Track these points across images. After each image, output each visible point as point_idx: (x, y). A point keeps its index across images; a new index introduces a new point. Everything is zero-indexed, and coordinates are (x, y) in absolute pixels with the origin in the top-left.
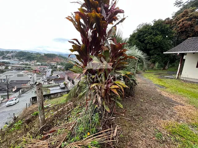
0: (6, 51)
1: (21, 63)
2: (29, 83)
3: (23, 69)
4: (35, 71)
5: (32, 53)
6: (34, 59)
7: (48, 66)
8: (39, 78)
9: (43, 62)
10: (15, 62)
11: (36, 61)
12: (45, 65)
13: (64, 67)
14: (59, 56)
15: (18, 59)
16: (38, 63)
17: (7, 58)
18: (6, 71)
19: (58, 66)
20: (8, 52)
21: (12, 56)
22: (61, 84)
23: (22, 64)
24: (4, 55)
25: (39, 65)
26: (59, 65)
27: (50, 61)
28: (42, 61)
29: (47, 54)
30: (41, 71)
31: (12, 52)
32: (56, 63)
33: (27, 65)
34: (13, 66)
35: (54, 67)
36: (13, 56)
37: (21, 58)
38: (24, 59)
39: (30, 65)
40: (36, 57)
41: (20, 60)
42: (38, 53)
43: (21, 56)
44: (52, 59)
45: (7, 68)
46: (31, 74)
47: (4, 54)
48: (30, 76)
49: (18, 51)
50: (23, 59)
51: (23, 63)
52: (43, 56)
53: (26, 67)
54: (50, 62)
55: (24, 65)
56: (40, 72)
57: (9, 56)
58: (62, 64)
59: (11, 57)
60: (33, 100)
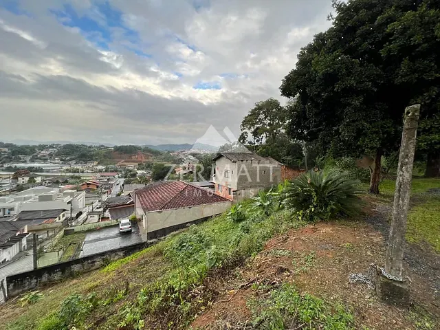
0: (40, 146)
1: (65, 168)
2: (63, 216)
3: (66, 182)
4: (88, 184)
5: (90, 147)
6: (92, 159)
7: (121, 171)
8: (91, 201)
9: (111, 164)
10: (54, 167)
11: (97, 163)
12: (113, 171)
13: (151, 173)
14: (144, 150)
15: (61, 160)
16: (100, 167)
17: (41, 159)
18: (29, 188)
19: (139, 172)
20: (43, 147)
21: (50, 155)
22: (124, 221)
23: (67, 170)
24: (35, 154)
25: (100, 171)
26: (143, 169)
27: (126, 162)
28: (109, 162)
29: (120, 147)
30: (100, 185)
31: (51, 147)
32: (137, 164)
33: (76, 171)
34: (47, 176)
35: (131, 175)
36: (52, 155)
37: (68, 158)
38: (74, 159)
39: (83, 172)
40: (98, 154)
41: (65, 162)
42: (102, 146)
43: (68, 154)
44: (131, 156)
45: (32, 181)
46: (72, 195)
47: (35, 152)
48: (68, 199)
49: (62, 145)
50: (71, 159)
51: (69, 168)
52: (110, 152)
53: (72, 177)
54: (125, 164)
55: (70, 172)
56: (98, 187)
57: (44, 156)
58: (148, 166)
59: (48, 157)
60: (11, 285)
